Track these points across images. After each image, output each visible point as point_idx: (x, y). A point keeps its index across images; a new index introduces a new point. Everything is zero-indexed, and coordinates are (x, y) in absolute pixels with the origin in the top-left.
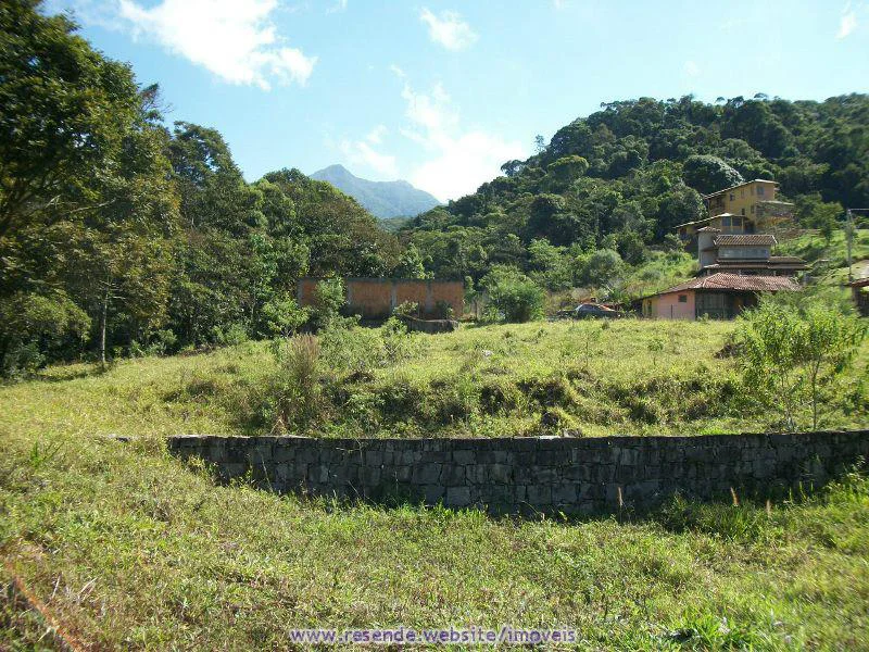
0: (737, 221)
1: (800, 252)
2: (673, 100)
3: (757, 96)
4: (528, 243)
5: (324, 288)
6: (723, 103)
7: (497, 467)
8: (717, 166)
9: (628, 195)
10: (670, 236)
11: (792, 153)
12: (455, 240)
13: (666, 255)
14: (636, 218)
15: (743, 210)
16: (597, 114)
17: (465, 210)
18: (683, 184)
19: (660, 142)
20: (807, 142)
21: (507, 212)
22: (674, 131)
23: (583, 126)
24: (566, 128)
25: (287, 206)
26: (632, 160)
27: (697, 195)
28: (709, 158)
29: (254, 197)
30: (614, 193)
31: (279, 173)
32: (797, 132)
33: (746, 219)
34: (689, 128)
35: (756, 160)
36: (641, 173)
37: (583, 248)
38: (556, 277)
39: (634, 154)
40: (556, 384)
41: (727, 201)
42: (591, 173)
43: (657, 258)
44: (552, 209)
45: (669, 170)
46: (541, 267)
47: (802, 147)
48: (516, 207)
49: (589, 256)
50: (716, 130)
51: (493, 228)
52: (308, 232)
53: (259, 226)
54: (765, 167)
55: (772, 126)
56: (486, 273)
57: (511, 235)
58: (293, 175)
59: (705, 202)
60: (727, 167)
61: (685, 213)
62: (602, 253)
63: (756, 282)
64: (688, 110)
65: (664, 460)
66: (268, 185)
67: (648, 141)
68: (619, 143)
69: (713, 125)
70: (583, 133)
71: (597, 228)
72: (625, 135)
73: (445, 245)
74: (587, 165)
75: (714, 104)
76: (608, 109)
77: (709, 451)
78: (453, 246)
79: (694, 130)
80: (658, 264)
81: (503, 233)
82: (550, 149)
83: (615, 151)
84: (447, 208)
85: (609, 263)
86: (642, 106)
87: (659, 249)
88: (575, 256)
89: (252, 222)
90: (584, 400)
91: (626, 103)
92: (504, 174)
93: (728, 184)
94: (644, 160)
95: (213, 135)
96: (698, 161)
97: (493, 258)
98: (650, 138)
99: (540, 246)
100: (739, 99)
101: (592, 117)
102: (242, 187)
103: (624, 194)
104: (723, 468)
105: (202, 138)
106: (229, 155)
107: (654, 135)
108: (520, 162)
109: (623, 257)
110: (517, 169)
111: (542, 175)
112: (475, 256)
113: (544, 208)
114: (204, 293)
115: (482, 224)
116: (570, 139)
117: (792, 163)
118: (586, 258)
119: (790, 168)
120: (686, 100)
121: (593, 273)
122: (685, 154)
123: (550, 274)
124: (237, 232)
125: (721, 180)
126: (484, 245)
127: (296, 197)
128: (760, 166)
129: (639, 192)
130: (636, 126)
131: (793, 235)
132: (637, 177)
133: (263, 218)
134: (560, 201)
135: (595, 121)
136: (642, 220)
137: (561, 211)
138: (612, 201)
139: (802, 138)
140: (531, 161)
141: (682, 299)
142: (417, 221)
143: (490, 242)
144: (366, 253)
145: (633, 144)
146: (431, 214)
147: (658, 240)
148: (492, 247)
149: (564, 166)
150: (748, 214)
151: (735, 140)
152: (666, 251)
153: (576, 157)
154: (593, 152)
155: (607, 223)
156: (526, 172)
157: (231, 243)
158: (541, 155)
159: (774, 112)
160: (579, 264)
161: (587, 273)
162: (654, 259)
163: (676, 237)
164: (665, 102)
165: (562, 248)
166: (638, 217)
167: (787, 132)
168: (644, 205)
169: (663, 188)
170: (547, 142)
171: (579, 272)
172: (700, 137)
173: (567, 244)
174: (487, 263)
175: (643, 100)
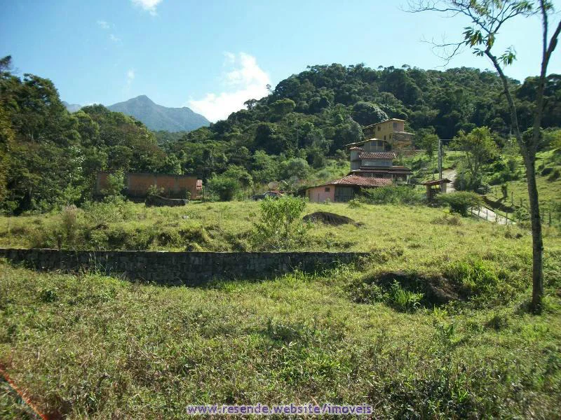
0: (380, 143)
1: (414, 164)
2: (352, 66)
3: (404, 66)
4: (253, 152)
5: (112, 178)
6: (382, 69)
7: (139, 264)
8: (373, 109)
9: (317, 125)
10: (339, 151)
11: (420, 103)
12: (207, 149)
13: (337, 162)
14: (320, 139)
15: (385, 137)
16: (304, 73)
17: (220, 129)
18: (351, 118)
19: (342, 92)
20: (430, 97)
21: (243, 133)
22: (351, 85)
23: (296, 80)
24: (284, 81)
25: (94, 127)
26: (324, 103)
27: (359, 126)
28: (369, 104)
29: (72, 121)
30: (309, 123)
31: (91, 107)
32: (425, 90)
33: (386, 142)
34: (360, 84)
35: (398, 106)
36: (328, 111)
37: (287, 156)
38: (267, 174)
39: (325, 99)
40: (198, 232)
41: (376, 130)
42: (298, 110)
43: (331, 164)
44: (269, 132)
45: (344, 110)
46: (260, 168)
47: (427, 99)
48: (248, 129)
49: (289, 162)
50: (376, 87)
51: (233, 142)
52: (107, 143)
53: (75, 139)
54: (403, 110)
55: (410, 85)
56: (225, 170)
57: (243, 147)
58: (99, 109)
59: (363, 130)
60: (379, 110)
61: (351, 137)
62: (296, 160)
63: (372, 181)
64: (360, 73)
65: (214, 263)
66: (83, 114)
67: (335, 91)
68: (317, 92)
69: (374, 83)
70: (295, 84)
71: (297, 144)
72: (320, 87)
73: (201, 152)
74: (295, 105)
75: (377, 70)
76: (312, 70)
77: (235, 259)
78: (206, 153)
79: (363, 86)
80: (332, 168)
81: (238, 145)
82: (275, 93)
83: (313, 96)
84: (209, 128)
85: (300, 166)
86: (332, 69)
87: (332, 159)
88: (280, 161)
89: (71, 137)
90: (211, 240)
91: (322, 67)
92: (245, 108)
93: (379, 120)
94: (331, 103)
95: (48, 83)
96: (362, 105)
97: (231, 161)
98: (336, 89)
99: (260, 155)
100: (392, 68)
101: (301, 74)
102: (66, 115)
103: (315, 124)
104: (241, 267)
105: (41, 85)
106: (58, 96)
107: (339, 88)
108: (256, 101)
109: (309, 163)
110: (254, 105)
111: (267, 109)
112: (220, 160)
113: (264, 131)
114: (37, 179)
115: (227, 139)
116: (286, 88)
117: (419, 109)
118: (286, 163)
119: (416, 112)
120: (359, 67)
121: (290, 172)
122: (356, 100)
123: (264, 172)
124: (61, 143)
125: (374, 118)
126: (226, 153)
127: (100, 122)
128: (399, 110)
129: (325, 123)
130: (328, 82)
131: (412, 153)
132: (325, 114)
133: (78, 134)
134: (274, 127)
135: (303, 77)
136: (324, 140)
137: (275, 133)
138: (307, 128)
139: (428, 94)
140: (262, 101)
141: (327, 190)
142: (190, 136)
143: (230, 151)
144: (145, 157)
145: (326, 92)
146: (198, 131)
147: (332, 153)
148: (231, 154)
149: (280, 105)
150: (387, 140)
151: (386, 93)
152: (338, 160)
153: (289, 100)
154: (299, 96)
155: (304, 142)
156: (258, 107)
157: (55, 150)
158: (270, 96)
159: (411, 77)
160: (282, 167)
161: (286, 172)
162: (330, 165)
163: (343, 153)
164: (347, 67)
165: (273, 156)
166: (321, 139)
167: (419, 89)
168: (326, 131)
169: (338, 121)
170: (273, 88)
171: (283, 172)
172: (366, 90)
173: (278, 154)
174: (227, 164)
175: (334, 65)
